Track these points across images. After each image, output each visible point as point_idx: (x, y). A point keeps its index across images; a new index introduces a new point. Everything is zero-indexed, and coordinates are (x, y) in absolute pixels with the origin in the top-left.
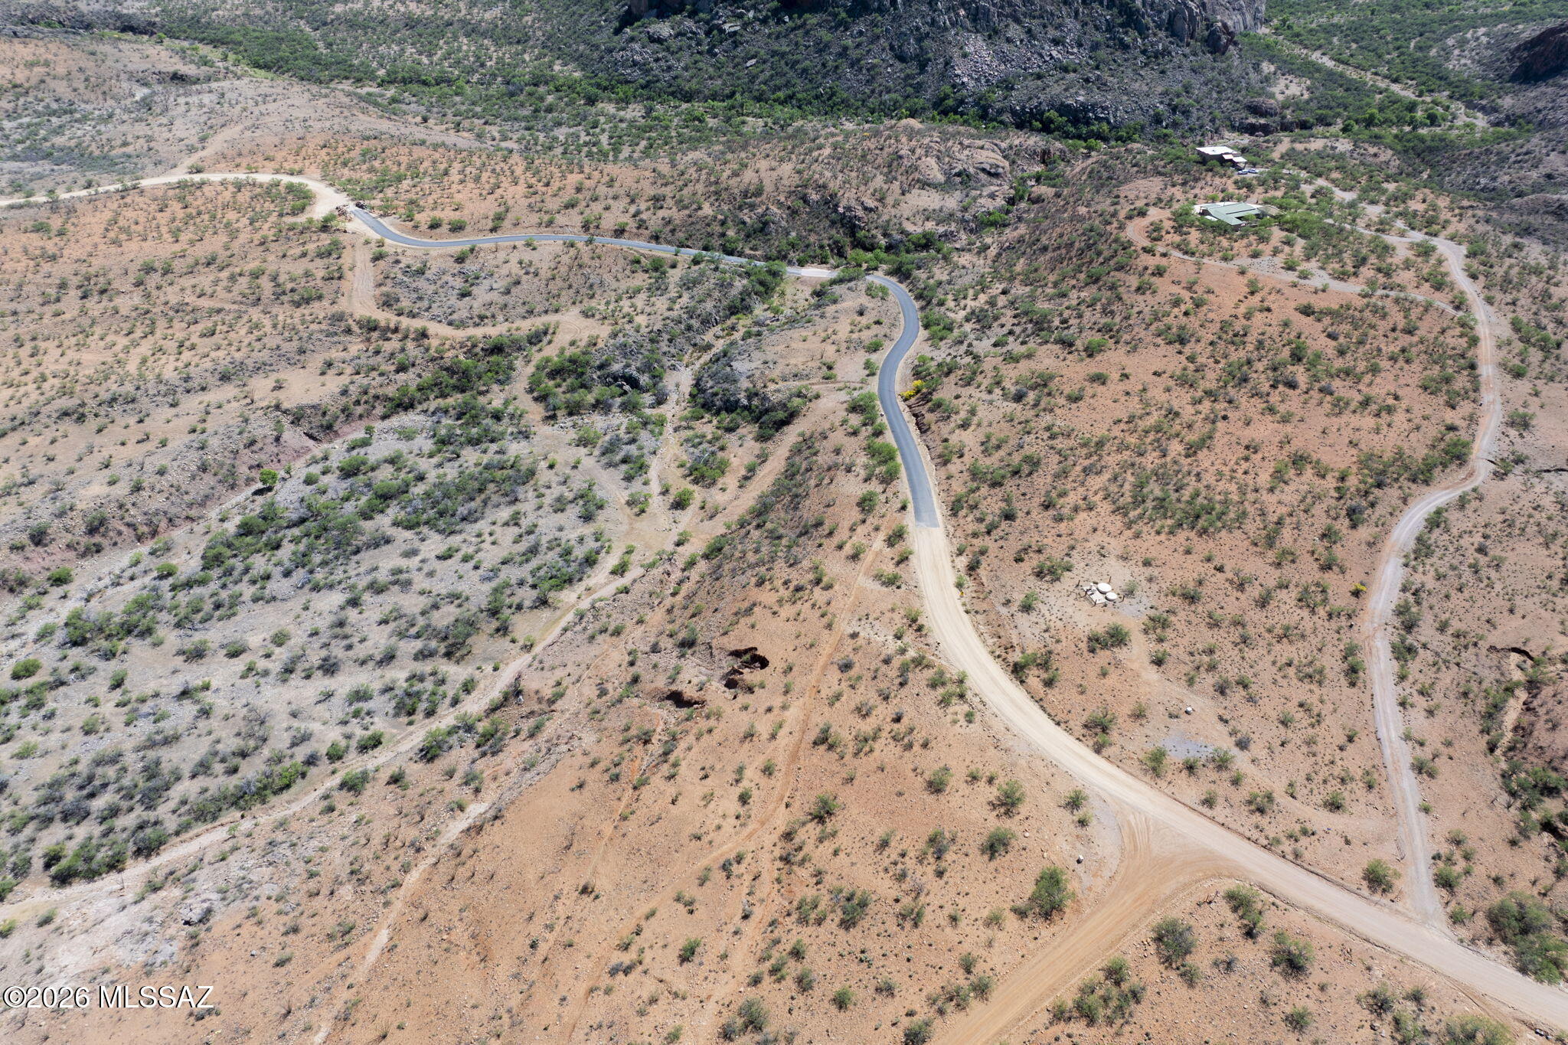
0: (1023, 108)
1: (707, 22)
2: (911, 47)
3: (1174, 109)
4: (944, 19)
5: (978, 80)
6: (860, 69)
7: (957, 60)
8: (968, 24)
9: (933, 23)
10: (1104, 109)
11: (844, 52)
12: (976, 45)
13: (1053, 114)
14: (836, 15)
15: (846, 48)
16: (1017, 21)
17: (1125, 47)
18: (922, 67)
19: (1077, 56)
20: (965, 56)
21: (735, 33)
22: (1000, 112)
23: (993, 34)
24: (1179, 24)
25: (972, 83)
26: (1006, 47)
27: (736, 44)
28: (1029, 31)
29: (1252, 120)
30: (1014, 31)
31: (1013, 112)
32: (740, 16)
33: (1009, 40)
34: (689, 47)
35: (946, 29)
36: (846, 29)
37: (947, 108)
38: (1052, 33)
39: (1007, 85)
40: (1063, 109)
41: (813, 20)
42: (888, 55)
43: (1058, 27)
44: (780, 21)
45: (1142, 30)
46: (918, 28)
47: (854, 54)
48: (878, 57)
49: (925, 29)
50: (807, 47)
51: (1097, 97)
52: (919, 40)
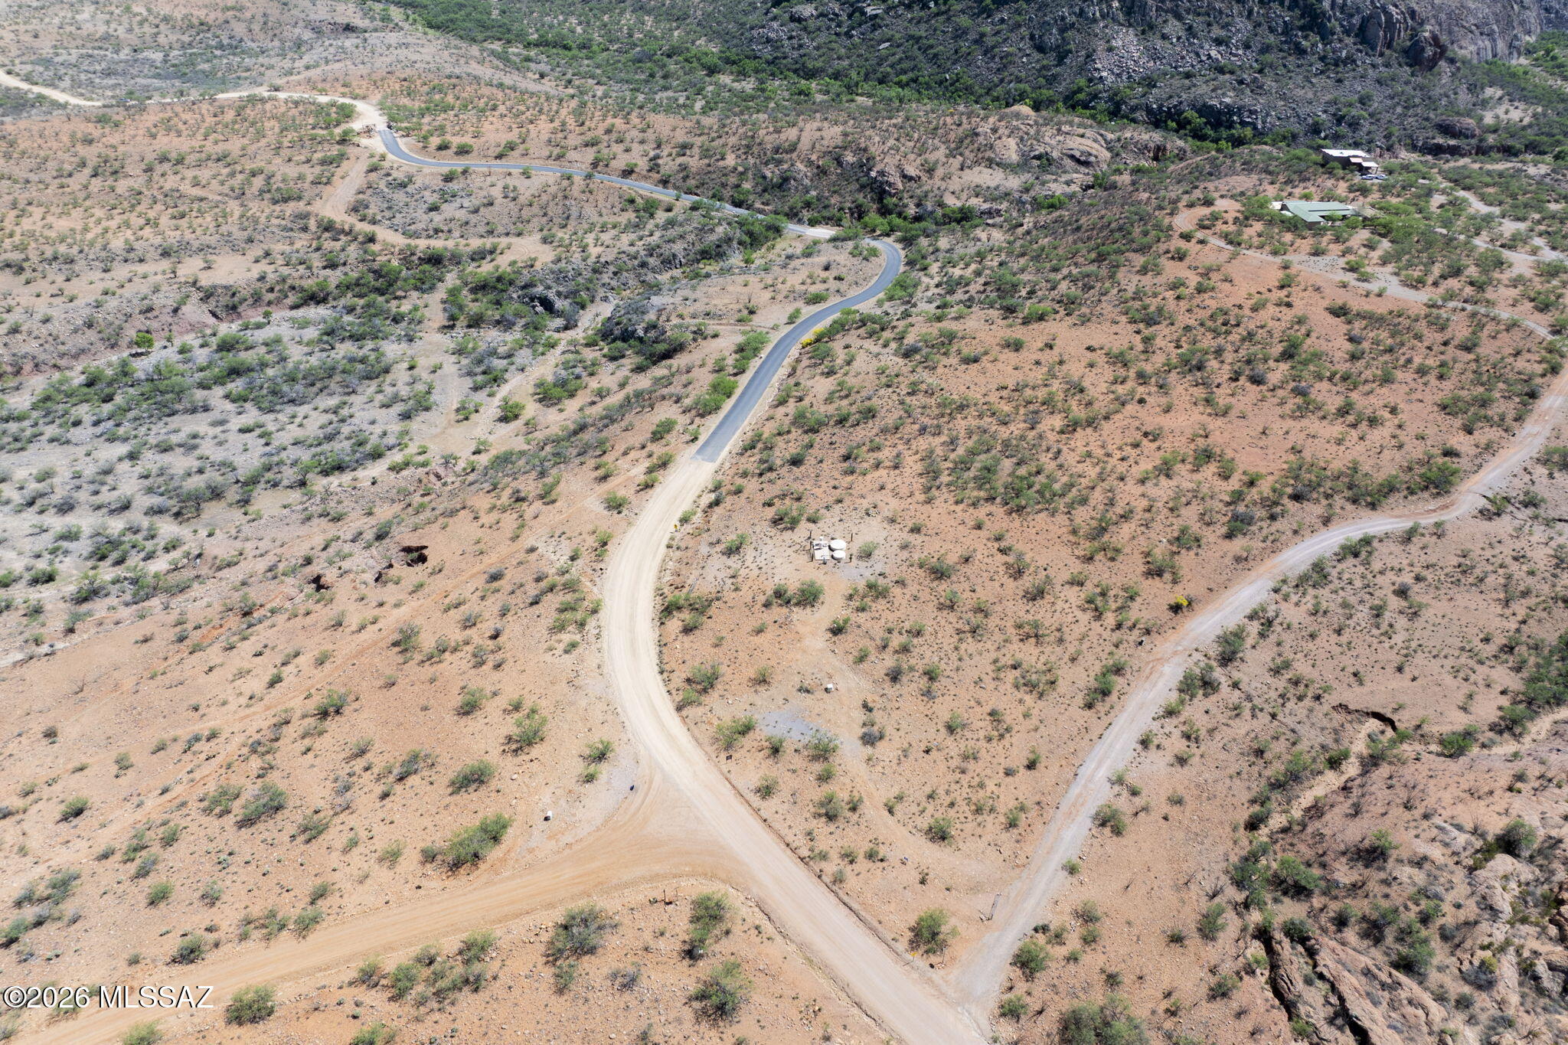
0: (1160, 106)
1: (852, 5)
2: (1053, 38)
3: (1339, 120)
4: (1094, 11)
5: (1119, 75)
6: (993, 57)
7: (1101, 52)
8: (1121, 17)
9: (1082, 13)
10: (1252, 112)
11: (980, 39)
12: (1126, 41)
13: (1192, 114)
14: (981, 2)
15: (983, 35)
16: (1179, 17)
17: (1301, 52)
18: (1060, 61)
19: (1242, 58)
20: (1110, 50)
21: (876, 16)
22: (1134, 109)
23: (1147, 29)
24: (1371, 31)
25: (1111, 79)
26: (1159, 44)
27: (875, 28)
28: (1190, 29)
29: (1440, 140)
30: (1173, 27)
31: (1149, 111)
33: (1164, 37)
34: (829, 28)
35: (1095, 21)
36: (989, 16)
37: (1077, 102)
38: (1217, 32)
39: (1150, 83)
40: (1204, 110)
41: (957, 6)
42: (1026, 45)
43: (1225, 26)
44: (925, 7)
45: (1325, 35)
46: (1063, 18)
47: (990, 41)
48: (1016, 46)
49: (1071, 19)
50: (945, 33)
51: (1247, 100)
52: (1062, 31)
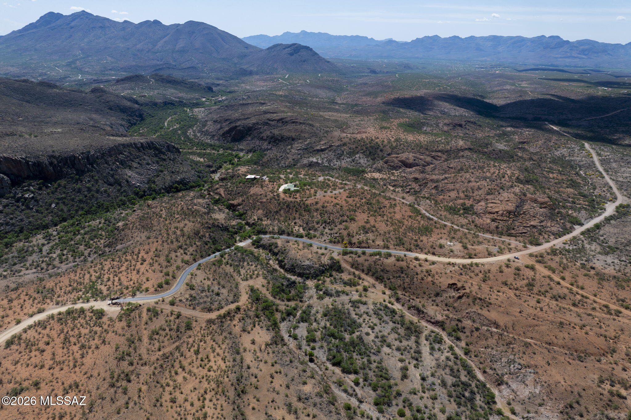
0: (165, 187)
1: (13, 197)
2: (111, 180)
4: (114, 167)
5: (141, 183)
6: (102, 193)
7: (129, 179)
8: (122, 167)
9: (112, 170)
10: (186, 179)
11: (89, 190)
12: (129, 173)
13: (176, 185)
14: (72, 178)
15: (89, 188)
16: (133, 161)
17: (165, 160)
18: (120, 185)
20: (130, 177)
22: (160, 190)
23: (130, 168)
25: (141, 185)
26: (137, 170)
27: (38, 201)
28: (139, 163)
30: (135, 165)
31: (163, 189)
32: (28, 190)
33: (136, 168)
35: (117, 171)
36: (82, 182)
37: (141, 195)
38: (145, 162)
39: (151, 182)
40: (179, 183)
41: (63, 182)
42: (106, 185)
43: (144, 159)
44: (47, 187)
45: (164, 154)
46: (109, 173)
47: (94, 189)
48: (104, 187)
49: (111, 172)
50: (71, 192)
52: (112, 176)
